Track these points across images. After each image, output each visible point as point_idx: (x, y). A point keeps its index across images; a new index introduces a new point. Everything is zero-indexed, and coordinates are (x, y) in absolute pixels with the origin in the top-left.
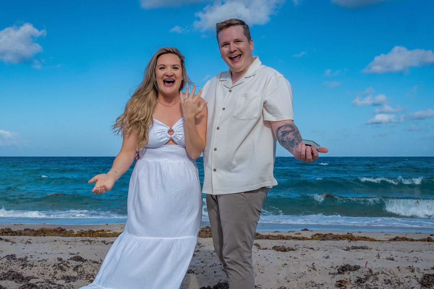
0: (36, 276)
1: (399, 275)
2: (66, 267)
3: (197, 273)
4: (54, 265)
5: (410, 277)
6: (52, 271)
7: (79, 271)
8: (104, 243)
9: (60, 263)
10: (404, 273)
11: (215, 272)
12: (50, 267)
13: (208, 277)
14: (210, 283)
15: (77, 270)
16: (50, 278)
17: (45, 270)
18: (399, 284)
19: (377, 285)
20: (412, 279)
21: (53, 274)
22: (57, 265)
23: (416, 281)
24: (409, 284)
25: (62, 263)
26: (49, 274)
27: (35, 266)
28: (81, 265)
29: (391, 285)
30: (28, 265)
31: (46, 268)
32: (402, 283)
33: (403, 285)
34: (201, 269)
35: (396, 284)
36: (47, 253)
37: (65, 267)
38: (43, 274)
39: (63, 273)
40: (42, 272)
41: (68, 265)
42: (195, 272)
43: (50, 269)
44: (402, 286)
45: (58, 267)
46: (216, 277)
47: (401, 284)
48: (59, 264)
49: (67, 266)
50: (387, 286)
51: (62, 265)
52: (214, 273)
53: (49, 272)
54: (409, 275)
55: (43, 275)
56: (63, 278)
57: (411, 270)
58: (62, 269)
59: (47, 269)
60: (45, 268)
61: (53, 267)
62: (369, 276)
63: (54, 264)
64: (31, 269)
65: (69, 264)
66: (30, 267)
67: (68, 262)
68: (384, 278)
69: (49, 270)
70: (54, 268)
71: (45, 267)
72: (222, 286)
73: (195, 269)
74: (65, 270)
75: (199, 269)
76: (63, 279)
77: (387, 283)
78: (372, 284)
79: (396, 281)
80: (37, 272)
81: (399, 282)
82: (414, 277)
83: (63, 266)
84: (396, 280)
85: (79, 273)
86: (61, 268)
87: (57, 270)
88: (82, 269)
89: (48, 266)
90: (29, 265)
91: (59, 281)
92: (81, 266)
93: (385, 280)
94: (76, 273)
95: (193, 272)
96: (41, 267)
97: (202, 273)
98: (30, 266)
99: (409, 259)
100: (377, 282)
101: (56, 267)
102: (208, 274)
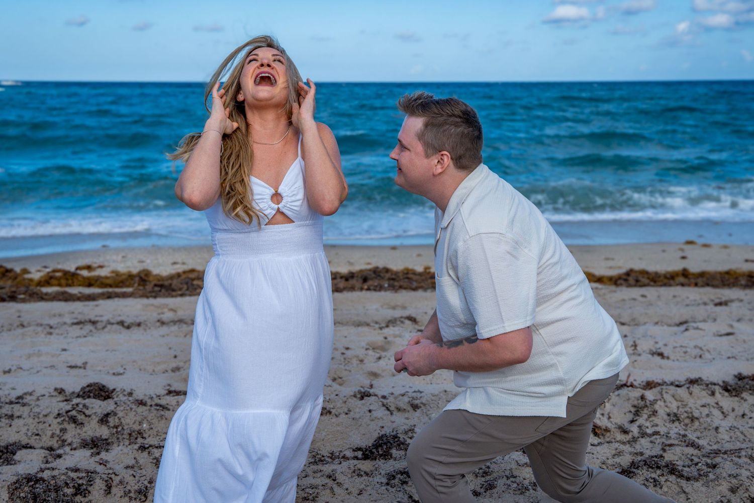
0: (25, 440)
1: (691, 402)
2: (83, 417)
3: (337, 413)
4: (59, 414)
5: (708, 405)
6: (56, 428)
7: (111, 424)
8: (123, 325)
9: (69, 407)
10: (698, 398)
11: (370, 411)
12: (50, 419)
13: (360, 423)
14: (364, 434)
15: (107, 422)
16: (54, 443)
17: (41, 426)
18: (692, 420)
19: (657, 425)
20: (712, 409)
21: (58, 432)
22: (64, 414)
23: (720, 413)
24: (709, 420)
25: (74, 409)
26: (49, 433)
27: (19, 417)
28: (113, 411)
29: (680, 423)
30: (3, 415)
31: (42, 420)
32: (697, 418)
33: (700, 423)
34: (343, 405)
35: (687, 421)
36: (21, 368)
37: (80, 417)
38: (37, 435)
39: (79, 431)
40: (35, 431)
41: (87, 412)
42: (333, 411)
43: (50, 422)
44: (697, 423)
45: (67, 419)
46: (373, 422)
47: (695, 420)
48: (67, 412)
49: (84, 413)
50: (673, 426)
51: (74, 413)
52: (369, 414)
53: (49, 428)
54: (707, 403)
55: (38, 437)
56: (85, 445)
57: (710, 392)
58: (75, 422)
59: (44, 423)
60: (41, 422)
61: (57, 418)
62: (642, 408)
63: (57, 412)
64: (10, 426)
65: (87, 409)
66: (7, 421)
67: (84, 406)
68: (668, 410)
69: (50, 425)
70: (59, 420)
71: (40, 420)
72: (389, 442)
73: (332, 407)
74: (82, 424)
75: (339, 405)
76: (84, 447)
77: (673, 421)
78: (648, 424)
79: (686, 415)
80: (24, 430)
81: (693, 416)
82: (715, 405)
83: (77, 415)
84: (686, 412)
85: (112, 429)
86: (74, 420)
87: (66, 425)
88: (117, 420)
89: (46, 416)
90: (6, 415)
91: (77, 451)
92: (115, 414)
93: (669, 415)
94: (106, 428)
95: (330, 413)
96: (31, 420)
97: (347, 414)
98: (6, 417)
99: (689, 350)
100: (656, 420)
101: (62, 419)
102: (357, 416)
